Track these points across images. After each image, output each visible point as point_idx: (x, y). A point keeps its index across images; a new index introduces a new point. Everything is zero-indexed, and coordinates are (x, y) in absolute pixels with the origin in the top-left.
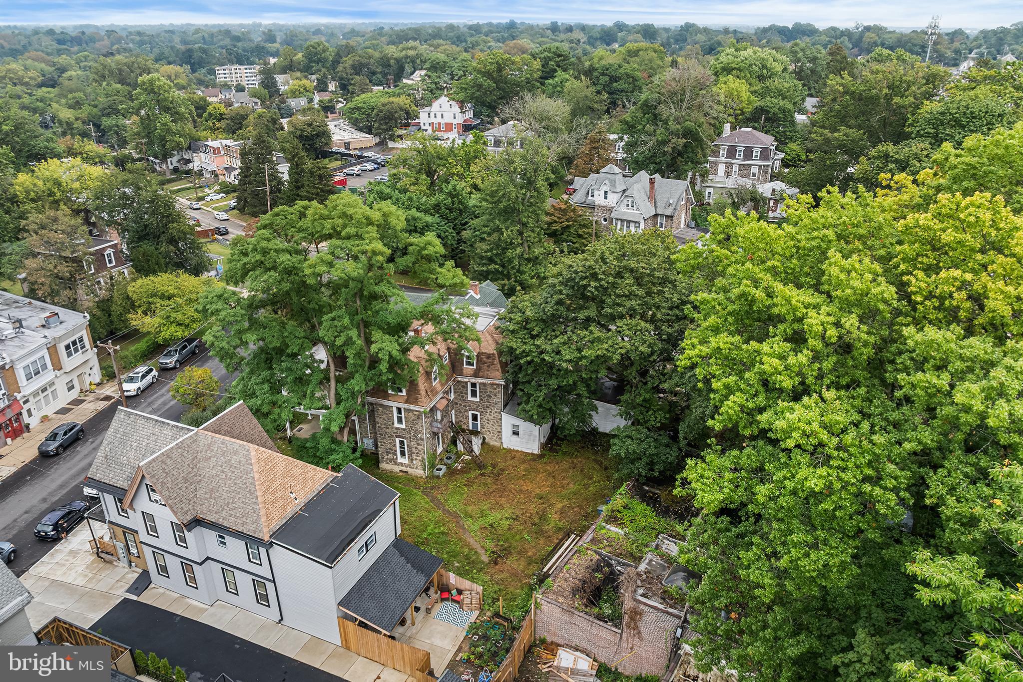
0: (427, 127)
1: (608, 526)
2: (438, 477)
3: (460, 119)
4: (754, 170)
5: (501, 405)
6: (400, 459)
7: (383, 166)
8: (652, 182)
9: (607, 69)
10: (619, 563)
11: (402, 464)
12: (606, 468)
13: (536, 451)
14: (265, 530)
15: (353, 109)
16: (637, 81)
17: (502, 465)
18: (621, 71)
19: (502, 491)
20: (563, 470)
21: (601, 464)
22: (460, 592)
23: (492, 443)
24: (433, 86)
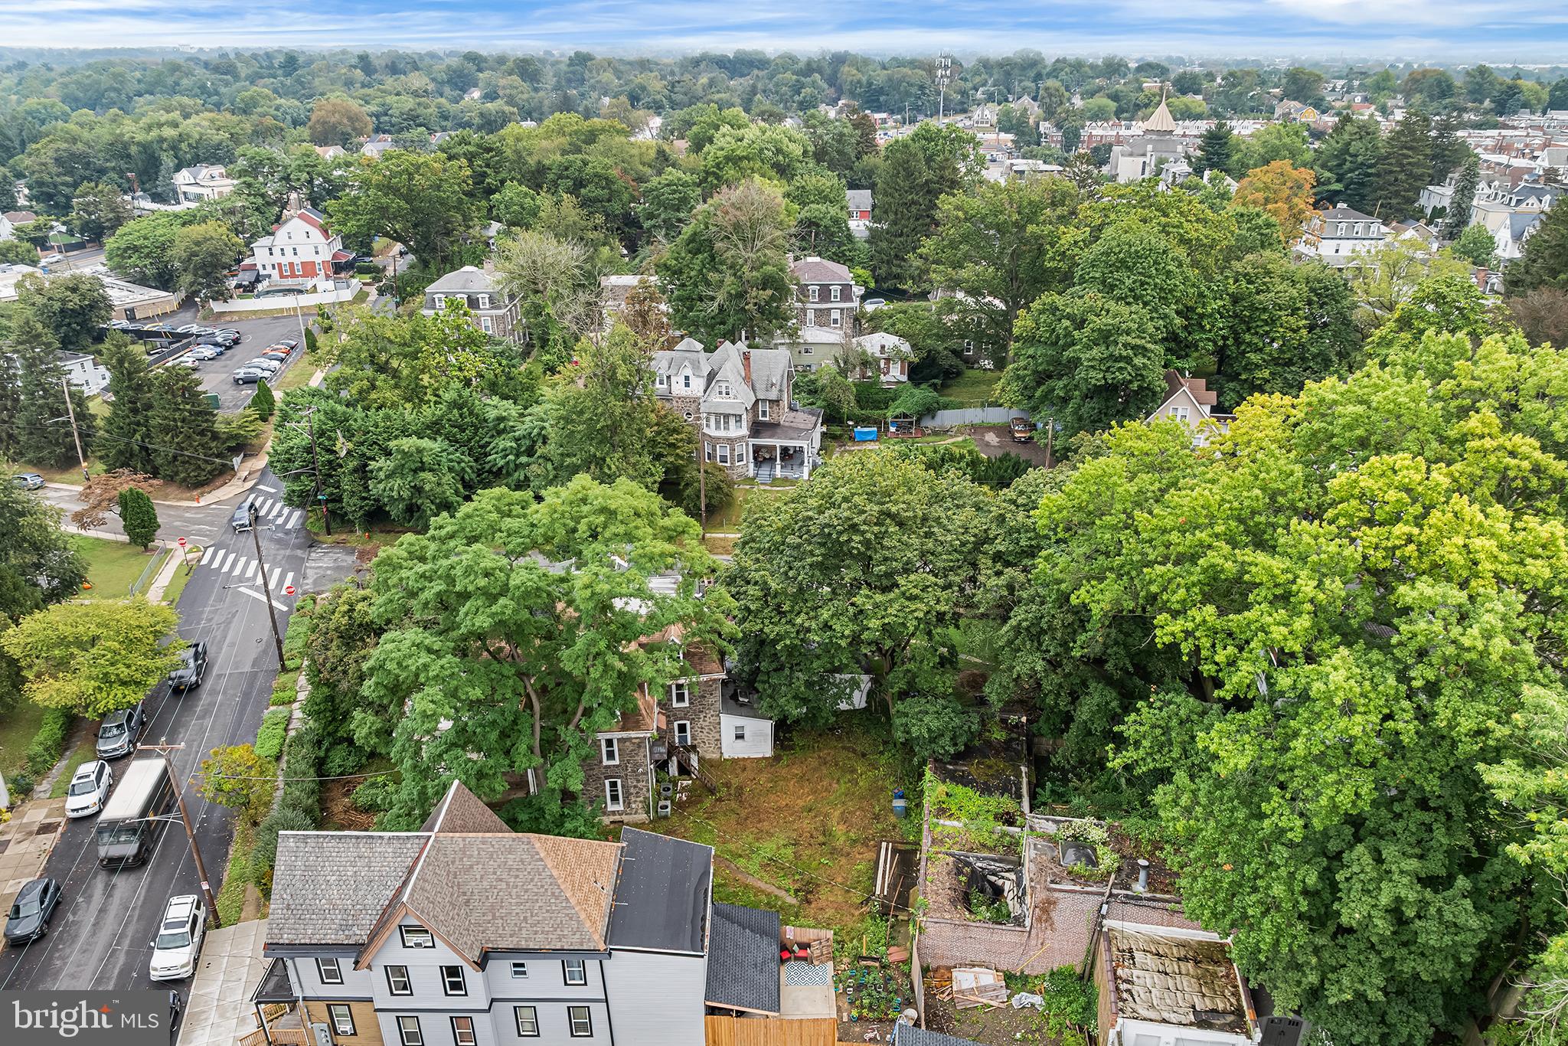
0: (269, 271)
1: (941, 822)
2: (666, 817)
3: (326, 255)
4: (835, 315)
5: (719, 705)
6: (611, 808)
7: (228, 348)
8: (746, 357)
9: (567, 169)
10: (978, 859)
11: (613, 813)
12: (864, 755)
13: (769, 753)
14: (596, 937)
15: (125, 250)
16: (614, 183)
17: (735, 782)
18: (589, 169)
19: (757, 815)
20: (815, 770)
21: (854, 751)
22: (804, 946)
23: (708, 756)
24: (260, 201)
